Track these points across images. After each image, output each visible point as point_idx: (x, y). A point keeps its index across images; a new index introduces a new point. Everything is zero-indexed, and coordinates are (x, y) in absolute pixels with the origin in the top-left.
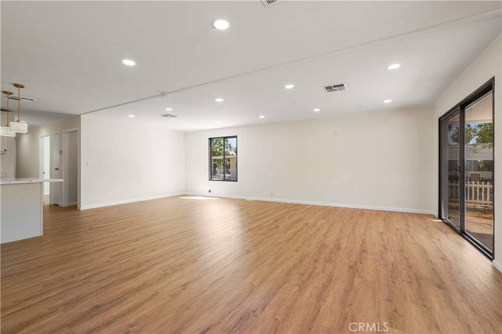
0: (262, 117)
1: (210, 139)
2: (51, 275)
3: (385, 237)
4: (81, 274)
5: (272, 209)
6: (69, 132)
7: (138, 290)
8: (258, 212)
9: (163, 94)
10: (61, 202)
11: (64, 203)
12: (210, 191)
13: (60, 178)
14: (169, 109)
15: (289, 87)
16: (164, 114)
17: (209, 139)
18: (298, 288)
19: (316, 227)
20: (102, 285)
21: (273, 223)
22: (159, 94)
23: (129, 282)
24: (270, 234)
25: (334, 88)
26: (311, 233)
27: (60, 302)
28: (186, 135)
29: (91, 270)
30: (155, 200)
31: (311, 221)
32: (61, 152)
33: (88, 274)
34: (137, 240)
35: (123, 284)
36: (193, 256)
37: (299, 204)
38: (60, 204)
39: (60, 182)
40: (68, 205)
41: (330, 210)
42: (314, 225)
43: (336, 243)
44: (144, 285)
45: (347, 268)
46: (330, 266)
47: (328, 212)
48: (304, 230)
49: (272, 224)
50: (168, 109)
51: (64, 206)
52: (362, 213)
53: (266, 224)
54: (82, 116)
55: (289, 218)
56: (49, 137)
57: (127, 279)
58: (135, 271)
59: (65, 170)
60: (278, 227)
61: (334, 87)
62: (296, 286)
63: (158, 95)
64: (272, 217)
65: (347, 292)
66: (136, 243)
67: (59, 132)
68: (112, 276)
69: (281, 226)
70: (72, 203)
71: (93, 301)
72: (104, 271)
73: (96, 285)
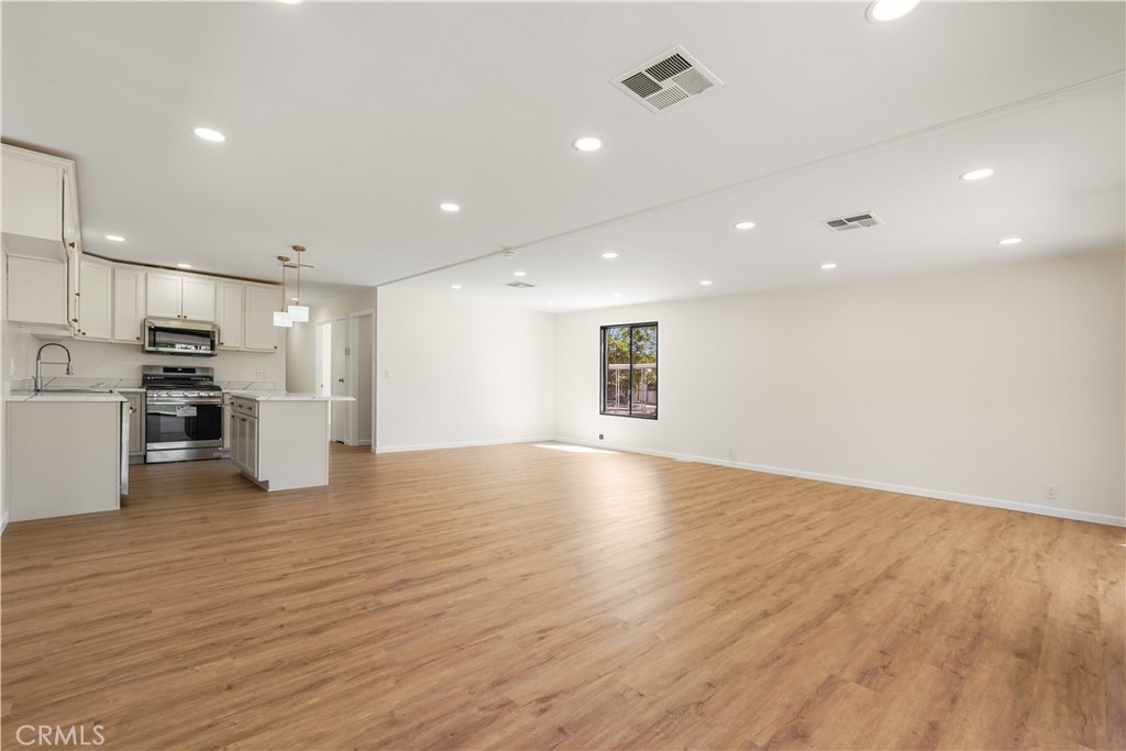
0: (706, 283)
1: (604, 329)
2: (346, 536)
3: (963, 561)
4: (383, 541)
5: (725, 481)
6: (359, 317)
7: (458, 570)
8: (692, 485)
9: (507, 251)
10: (348, 437)
11: (350, 441)
12: (601, 437)
13: (347, 395)
14: (520, 274)
15: (745, 226)
16: (512, 281)
17: (602, 328)
18: (713, 608)
19: (806, 524)
20: (411, 558)
21: (715, 506)
22: (501, 249)
23: (448, 559)
24: (698, 525)
25: (849, 224)
26: (788, 532)
27: (361, 568)
28: (556, 319)
29: (397, 538)
30: (495, 446)
31: (803, 511)
32: (347, 351)
33: (392, 543)
34: (461, 507)
35: (439, 561)
36: (547, 540)
37: (793, 478)
38: (345, 441)
39: (347, 402)
40: (356, 444)
41: (861, 495)
42: (803, 520)
43: (834, 555)
44: (468, 567)
45: (829, 597)
46: (796, 588)
47: (852, 498)
48: (775, 526)
49: (710, 508)
50: (517, 274)
51: (351, 444)
52: (944, 507)
53: (699, 508)
54: (379, 288)
55: (754, 501)
56: (330, 325)
57: (445, 556)
58: (457, 548)
59: (352, 382)
60: (720, 515)
61: (850, 220)
62: (712, 605)
63: (500, 252)
64: (716, 496)
65: (805, 627)
66: (458, 511)
67: (344, 316)
68: (423, 549)
69: (729, 513)
70: (363, 442)
71: (400, 574)
72: (413, 542)
73: (403, 557)
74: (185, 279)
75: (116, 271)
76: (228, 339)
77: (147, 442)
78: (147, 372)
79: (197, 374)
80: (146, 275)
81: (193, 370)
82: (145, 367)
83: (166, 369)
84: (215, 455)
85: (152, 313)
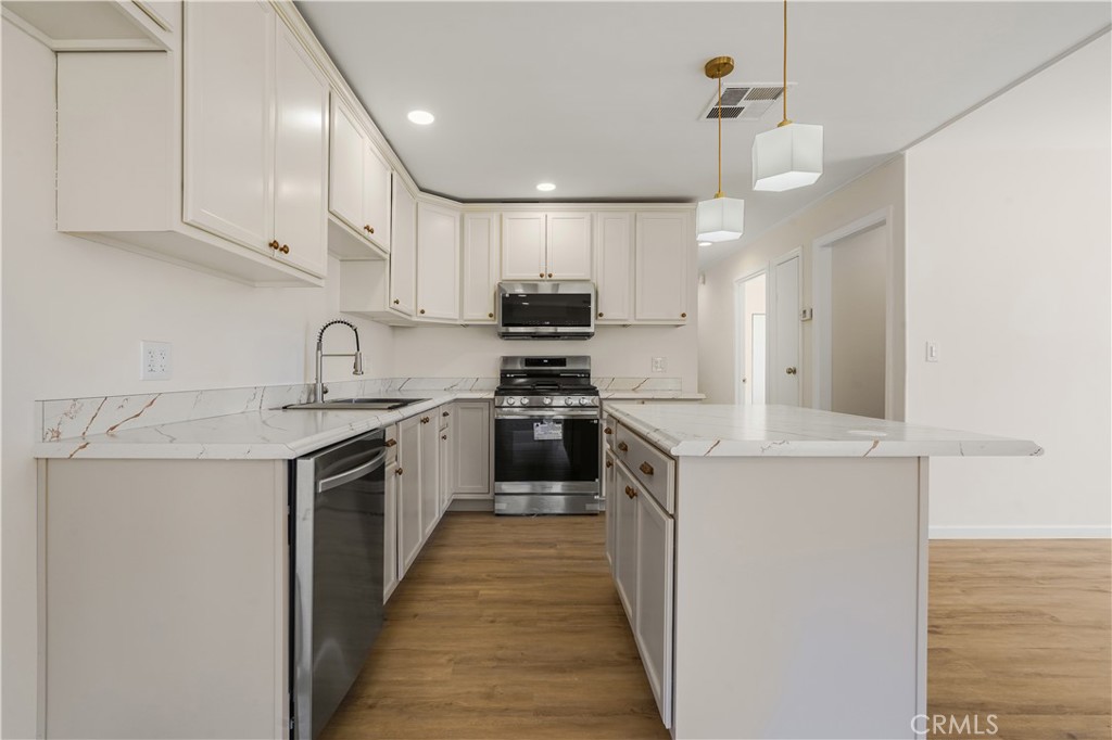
32: (807, 315)
54: (907, 152)
59: (819, 371)
67: (797, 251)
74: (551, 215)
75: (466, 216)
76: (610, 307)
77: (496, 480)
78: (509, 367)
79: (568, 367)
80: (501, 216)
81: (561, 361)
82: (506, 360)
83: (529, 361)
84: (589, 507)
85: (509, 275)
